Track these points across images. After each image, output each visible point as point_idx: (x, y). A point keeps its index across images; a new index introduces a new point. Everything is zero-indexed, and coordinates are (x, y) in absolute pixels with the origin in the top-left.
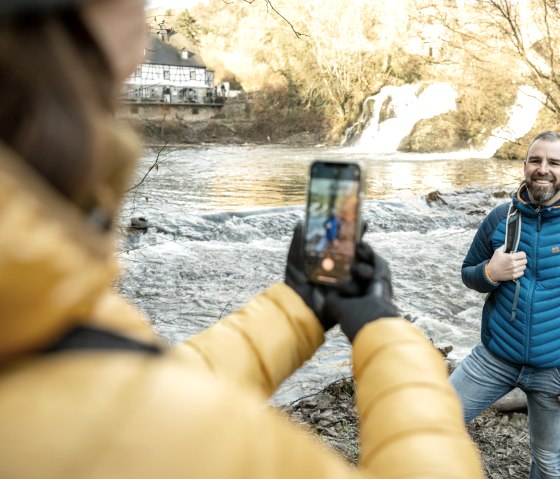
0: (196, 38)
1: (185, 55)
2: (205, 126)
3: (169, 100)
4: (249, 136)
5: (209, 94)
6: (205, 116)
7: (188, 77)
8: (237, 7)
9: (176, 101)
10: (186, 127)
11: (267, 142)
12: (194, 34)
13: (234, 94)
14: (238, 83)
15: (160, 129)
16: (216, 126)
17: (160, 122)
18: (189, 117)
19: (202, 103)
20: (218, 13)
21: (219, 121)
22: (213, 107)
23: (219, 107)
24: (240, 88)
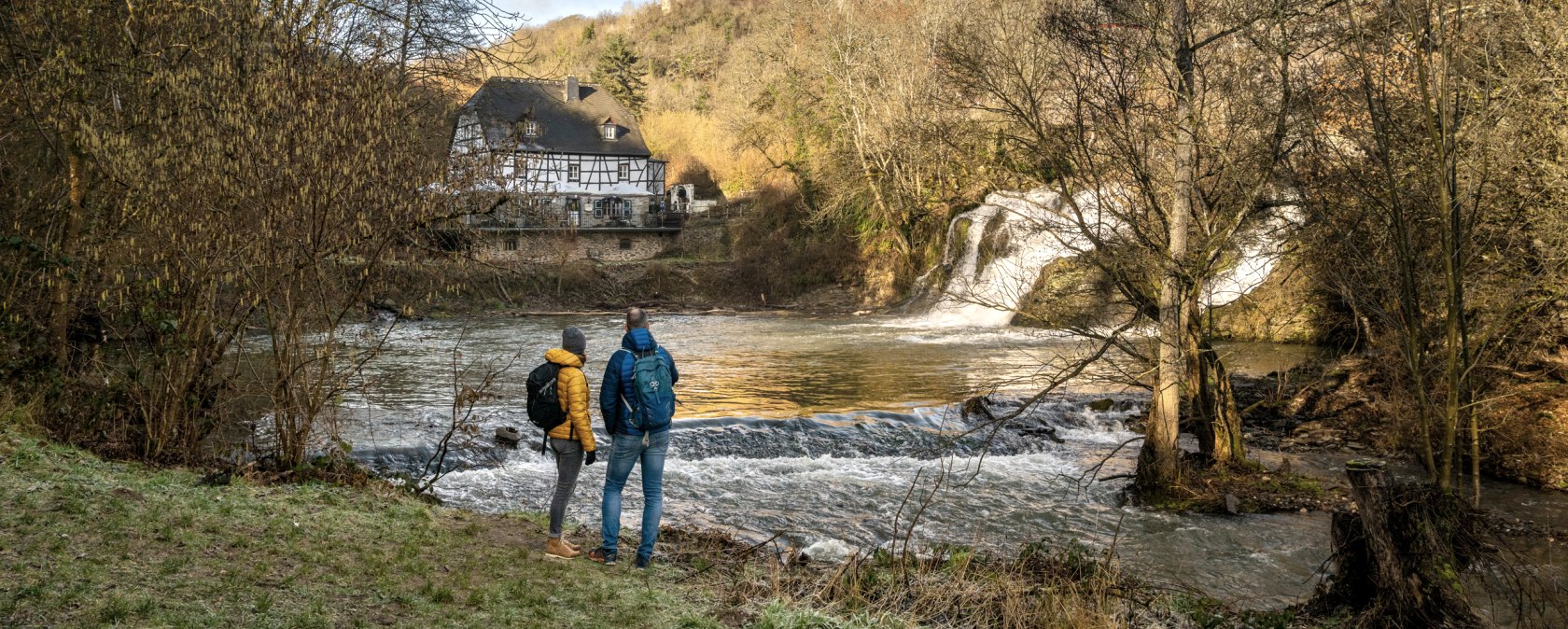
0: (637, 93)
1: (611, 134)
2: (641, 273)
3: (576, 221)
4: (725, 293)
5: (654, 208)
6: (642, 253)
7: (614, 177)
8: (727, 16)
9: (591, 223)
10: (603, 276)
11: (759, 306)
12: (632, 84)
13: (702, 206)
14: (714, 184)
15: (556, 281)
16: (659, 272)
17: (556, 267)
18: (613, 256)
19: (640, 227)
20: (689, 29)
21: (667, 263)
22: (660, 234)
23: (673, 234)
24: (717, 194)
